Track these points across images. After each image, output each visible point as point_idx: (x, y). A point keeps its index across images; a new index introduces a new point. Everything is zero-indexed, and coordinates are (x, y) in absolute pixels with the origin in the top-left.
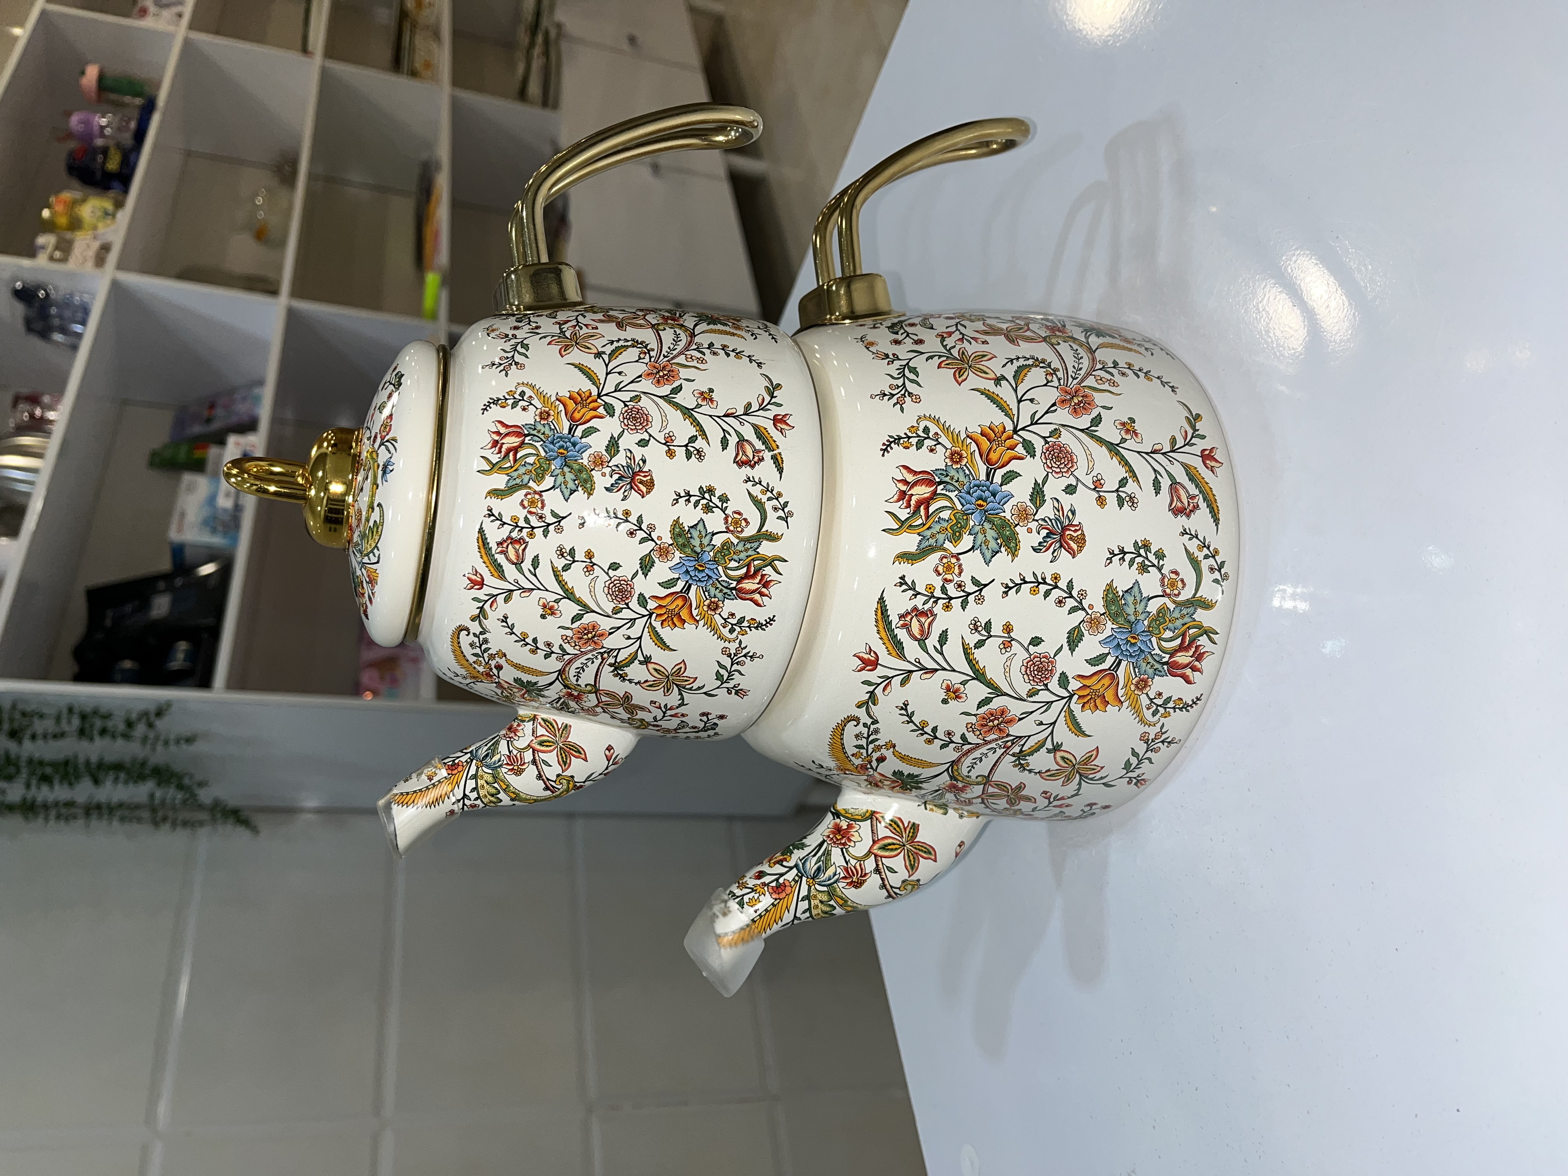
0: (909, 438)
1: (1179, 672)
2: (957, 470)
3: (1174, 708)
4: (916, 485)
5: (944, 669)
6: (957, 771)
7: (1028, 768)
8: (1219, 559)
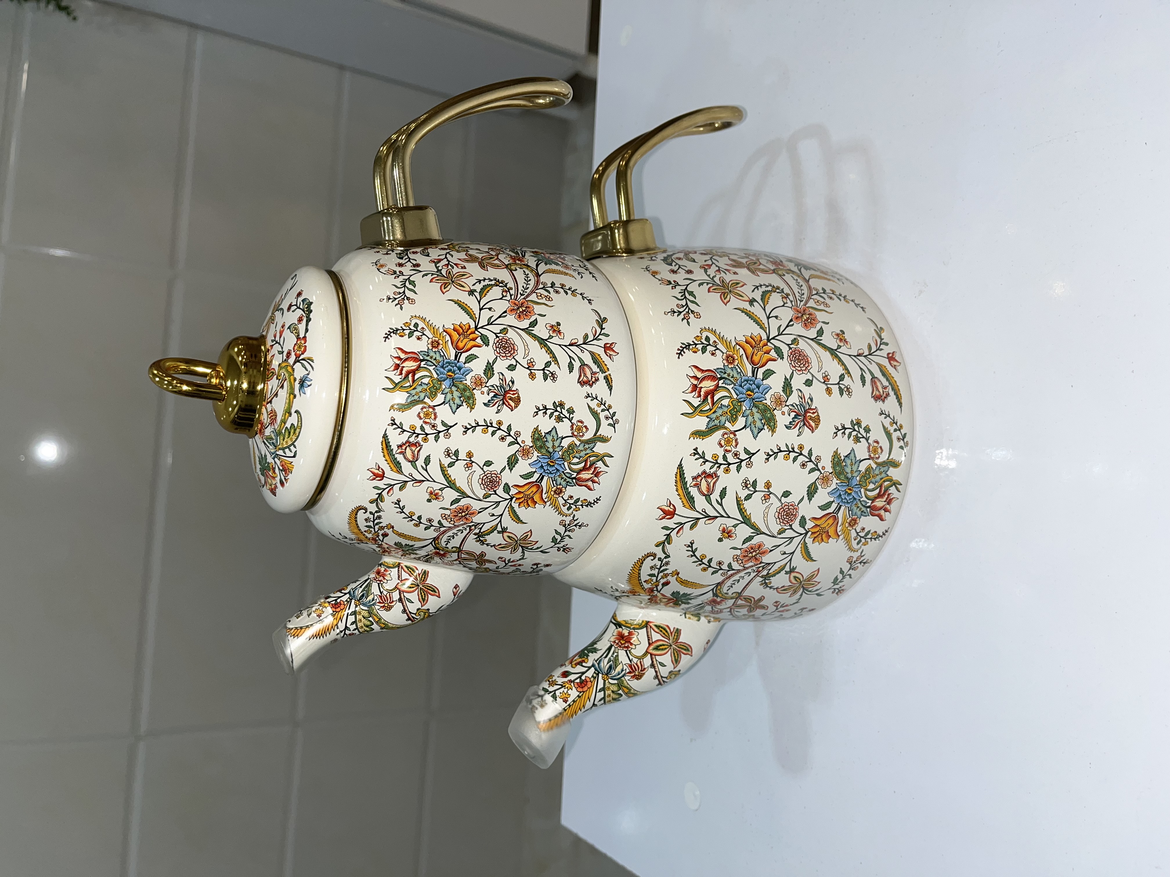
0: (696, 345)
1: (877, 512)
2: (732, 369)
3: (871, 538)
4: (704, 380)
5: (722, 516)
6: (719, 590)
7: (769, 586)
8: (903, 431)
